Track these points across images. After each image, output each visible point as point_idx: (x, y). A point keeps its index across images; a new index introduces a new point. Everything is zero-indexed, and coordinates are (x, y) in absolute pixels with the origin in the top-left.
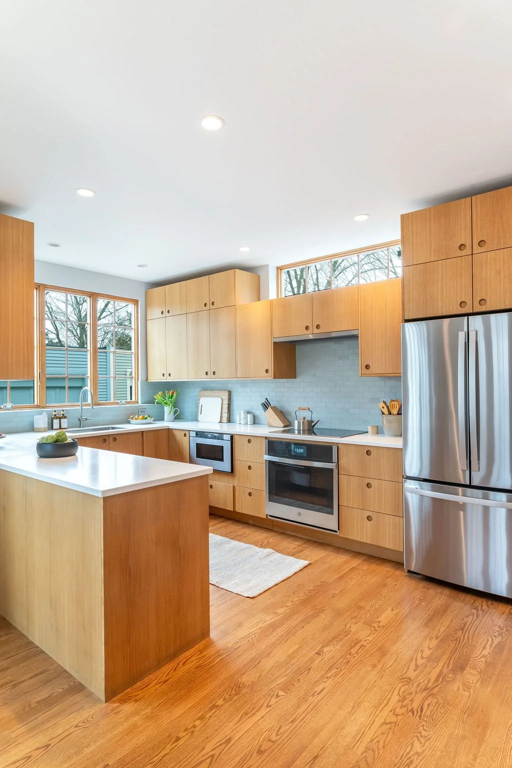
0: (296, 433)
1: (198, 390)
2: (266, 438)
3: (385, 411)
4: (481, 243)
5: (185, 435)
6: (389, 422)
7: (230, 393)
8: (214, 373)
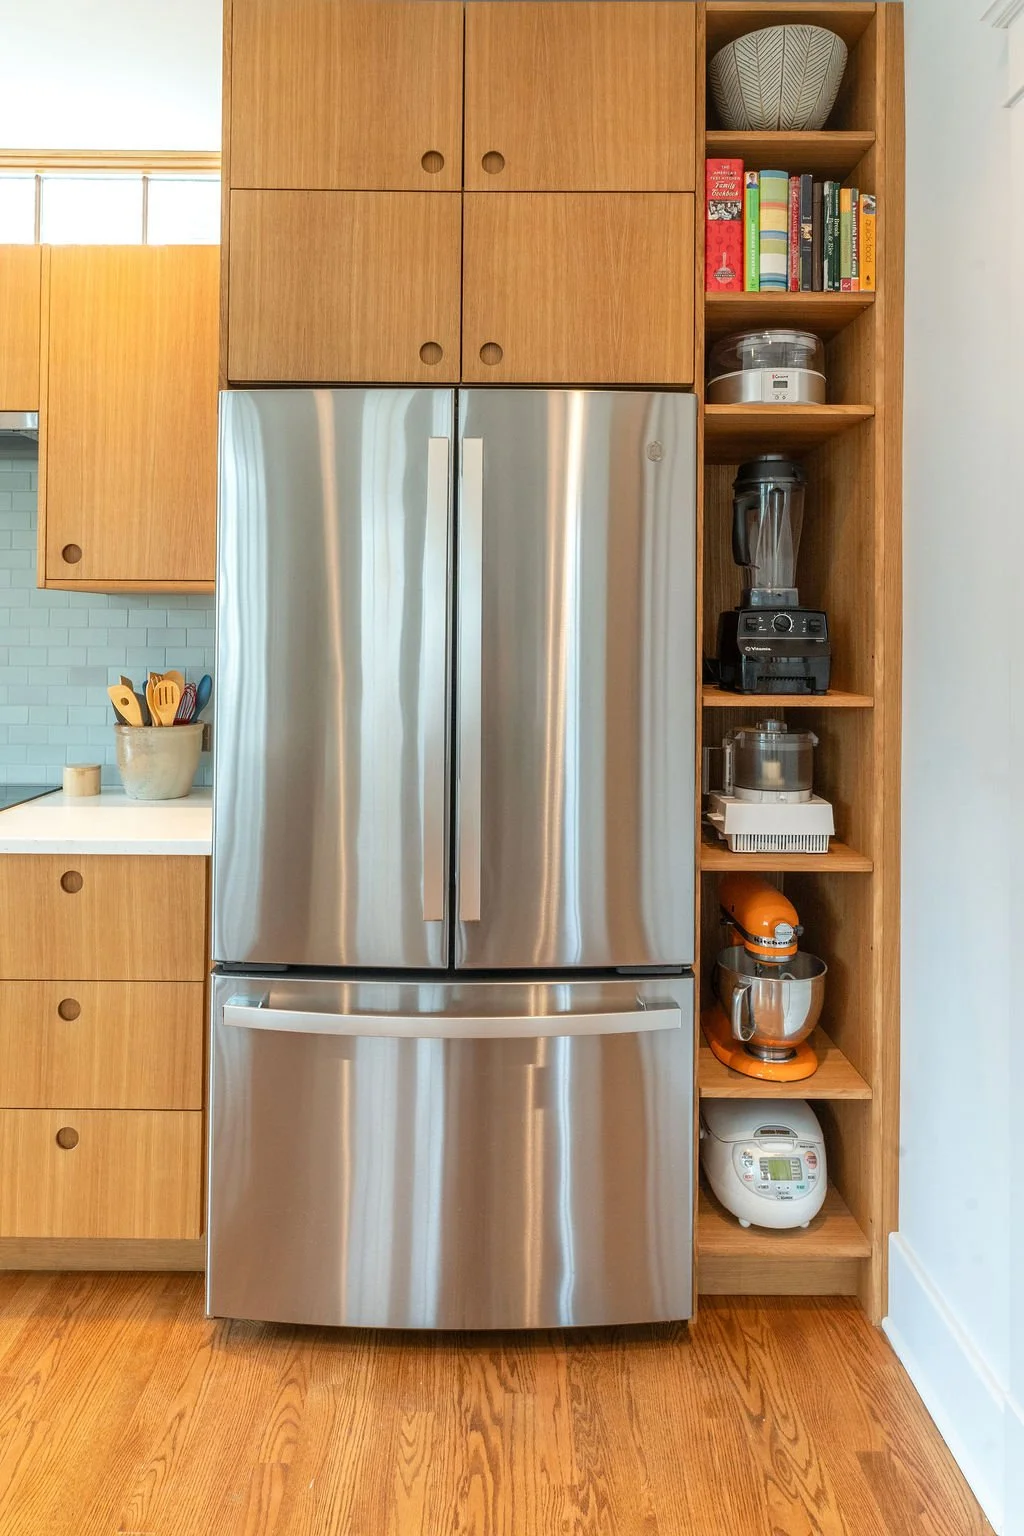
4: (491, 160)
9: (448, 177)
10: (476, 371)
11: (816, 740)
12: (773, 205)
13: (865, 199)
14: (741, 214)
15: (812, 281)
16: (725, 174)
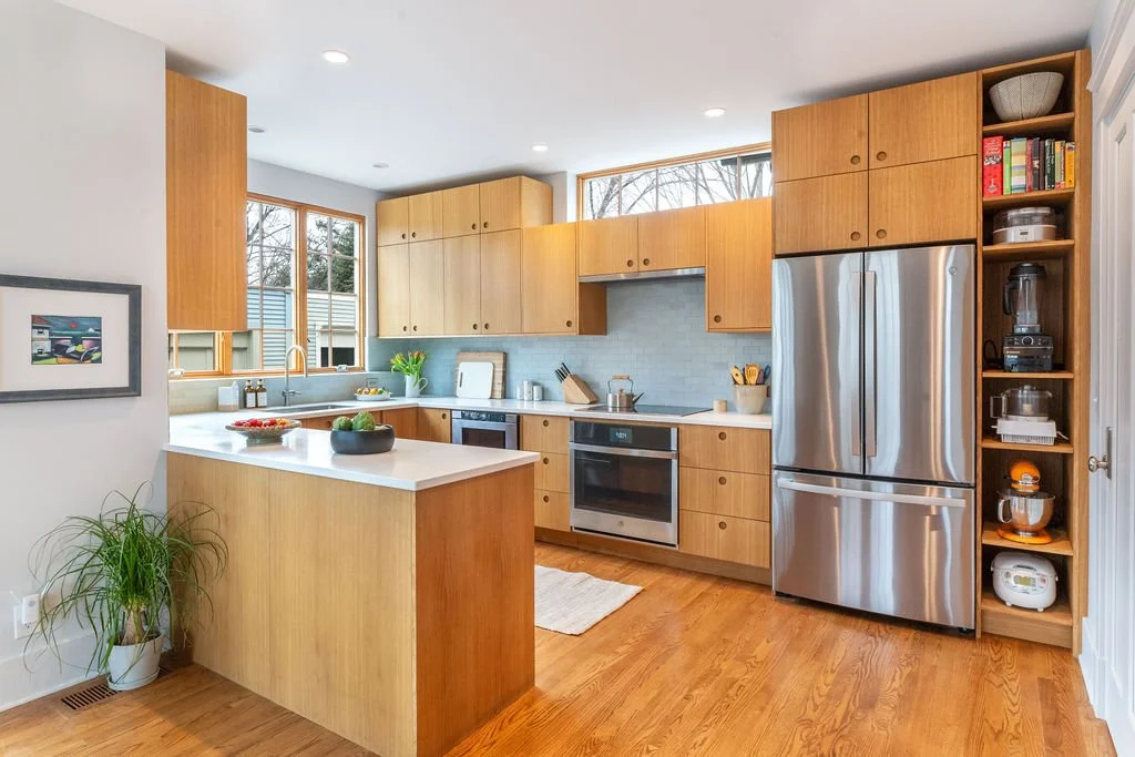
0: (610, 409)
1: (455, 351)
2: (571, 418)
3: (740, 379)
4: (881, 155)
5: (444, 416)
6: (745, 395)
7: (506, 356)
8: (486, 326)
9: (863, 165)
10: (875, 242)
11: (1050, 394)
12: (1017, 154)
13: (1068, 145)
14: (1002, 161)
15: (1039, 185)
16: (992, 145)
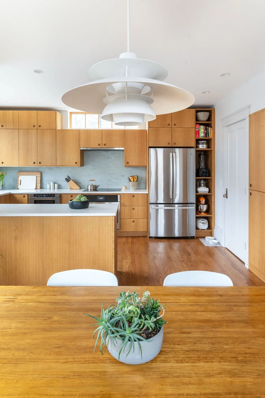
3: (132, 180)
4: (175, 125)
5: (24, 196)
6: (133, 184)
7: (41, 173)
8: (40, 163)
9: (170, 126)
10: (173, 146)
11: (207, 182)
12: (202, 129)
13: (211, 128)
14: (199, 130)
15: (206, 136)
16: (197, 126)
